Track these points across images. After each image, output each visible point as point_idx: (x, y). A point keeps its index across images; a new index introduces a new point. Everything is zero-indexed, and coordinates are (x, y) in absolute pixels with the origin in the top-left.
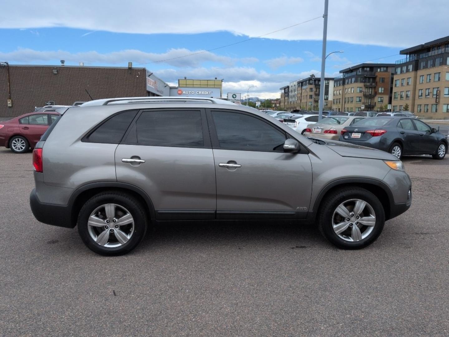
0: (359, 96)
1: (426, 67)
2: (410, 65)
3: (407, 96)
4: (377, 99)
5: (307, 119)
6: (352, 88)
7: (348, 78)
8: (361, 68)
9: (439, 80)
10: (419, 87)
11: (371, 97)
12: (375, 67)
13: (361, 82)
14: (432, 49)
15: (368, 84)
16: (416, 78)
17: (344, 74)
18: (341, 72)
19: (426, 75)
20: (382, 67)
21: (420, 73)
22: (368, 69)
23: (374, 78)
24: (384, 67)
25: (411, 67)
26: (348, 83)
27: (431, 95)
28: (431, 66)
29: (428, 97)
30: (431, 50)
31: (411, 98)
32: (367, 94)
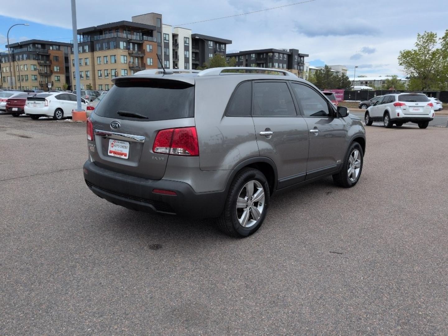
0: (34, 74)
1: (101, 49)
2: (86, 45)
3: (87, 76)
4: (54, 78)
5: (58, 97)
6: (24, 65)
7: (19, 54)
8: (32, 45)
9: (115, 62)
10: (97, 68)
11: (47, 75)
12: (48, 44)
13: (34, 59)
14: (105, 32)
15: (42, 62)
16: (93, 58)
17: (12, 49)
18: (7, 46)
19: (103, 57)
20: (54, 45)
21: (97, 54)
22: (40, 46)
23: (48, 56)
24: (56, 45)
25: (87, 48)
26: (19, 60)
27: (110, 75)
28: (107, 49)
29: (107, 77)
30: (103, 33)
31: (91, 78)
32: (42, 72)
